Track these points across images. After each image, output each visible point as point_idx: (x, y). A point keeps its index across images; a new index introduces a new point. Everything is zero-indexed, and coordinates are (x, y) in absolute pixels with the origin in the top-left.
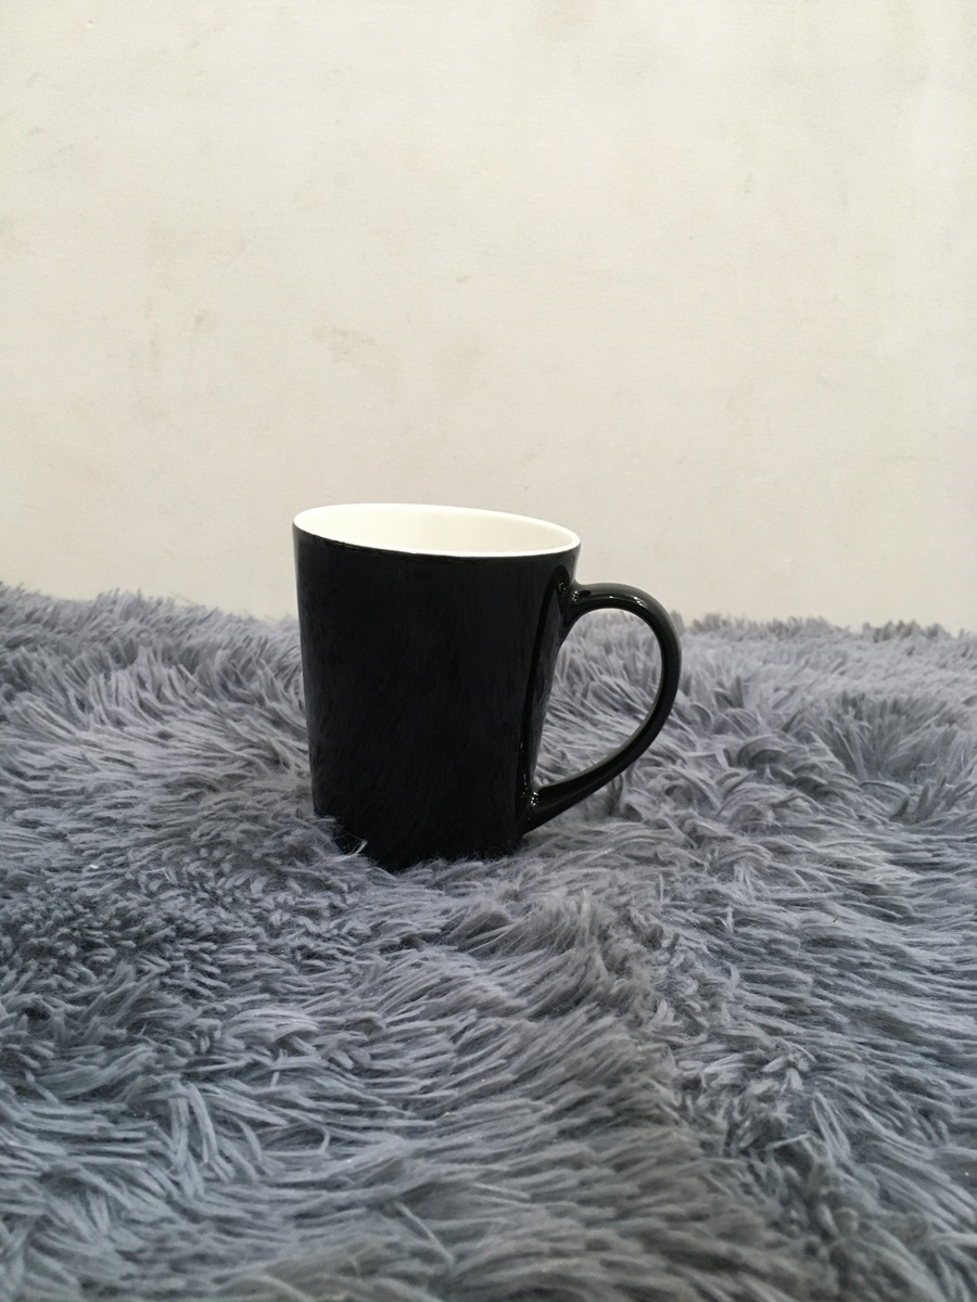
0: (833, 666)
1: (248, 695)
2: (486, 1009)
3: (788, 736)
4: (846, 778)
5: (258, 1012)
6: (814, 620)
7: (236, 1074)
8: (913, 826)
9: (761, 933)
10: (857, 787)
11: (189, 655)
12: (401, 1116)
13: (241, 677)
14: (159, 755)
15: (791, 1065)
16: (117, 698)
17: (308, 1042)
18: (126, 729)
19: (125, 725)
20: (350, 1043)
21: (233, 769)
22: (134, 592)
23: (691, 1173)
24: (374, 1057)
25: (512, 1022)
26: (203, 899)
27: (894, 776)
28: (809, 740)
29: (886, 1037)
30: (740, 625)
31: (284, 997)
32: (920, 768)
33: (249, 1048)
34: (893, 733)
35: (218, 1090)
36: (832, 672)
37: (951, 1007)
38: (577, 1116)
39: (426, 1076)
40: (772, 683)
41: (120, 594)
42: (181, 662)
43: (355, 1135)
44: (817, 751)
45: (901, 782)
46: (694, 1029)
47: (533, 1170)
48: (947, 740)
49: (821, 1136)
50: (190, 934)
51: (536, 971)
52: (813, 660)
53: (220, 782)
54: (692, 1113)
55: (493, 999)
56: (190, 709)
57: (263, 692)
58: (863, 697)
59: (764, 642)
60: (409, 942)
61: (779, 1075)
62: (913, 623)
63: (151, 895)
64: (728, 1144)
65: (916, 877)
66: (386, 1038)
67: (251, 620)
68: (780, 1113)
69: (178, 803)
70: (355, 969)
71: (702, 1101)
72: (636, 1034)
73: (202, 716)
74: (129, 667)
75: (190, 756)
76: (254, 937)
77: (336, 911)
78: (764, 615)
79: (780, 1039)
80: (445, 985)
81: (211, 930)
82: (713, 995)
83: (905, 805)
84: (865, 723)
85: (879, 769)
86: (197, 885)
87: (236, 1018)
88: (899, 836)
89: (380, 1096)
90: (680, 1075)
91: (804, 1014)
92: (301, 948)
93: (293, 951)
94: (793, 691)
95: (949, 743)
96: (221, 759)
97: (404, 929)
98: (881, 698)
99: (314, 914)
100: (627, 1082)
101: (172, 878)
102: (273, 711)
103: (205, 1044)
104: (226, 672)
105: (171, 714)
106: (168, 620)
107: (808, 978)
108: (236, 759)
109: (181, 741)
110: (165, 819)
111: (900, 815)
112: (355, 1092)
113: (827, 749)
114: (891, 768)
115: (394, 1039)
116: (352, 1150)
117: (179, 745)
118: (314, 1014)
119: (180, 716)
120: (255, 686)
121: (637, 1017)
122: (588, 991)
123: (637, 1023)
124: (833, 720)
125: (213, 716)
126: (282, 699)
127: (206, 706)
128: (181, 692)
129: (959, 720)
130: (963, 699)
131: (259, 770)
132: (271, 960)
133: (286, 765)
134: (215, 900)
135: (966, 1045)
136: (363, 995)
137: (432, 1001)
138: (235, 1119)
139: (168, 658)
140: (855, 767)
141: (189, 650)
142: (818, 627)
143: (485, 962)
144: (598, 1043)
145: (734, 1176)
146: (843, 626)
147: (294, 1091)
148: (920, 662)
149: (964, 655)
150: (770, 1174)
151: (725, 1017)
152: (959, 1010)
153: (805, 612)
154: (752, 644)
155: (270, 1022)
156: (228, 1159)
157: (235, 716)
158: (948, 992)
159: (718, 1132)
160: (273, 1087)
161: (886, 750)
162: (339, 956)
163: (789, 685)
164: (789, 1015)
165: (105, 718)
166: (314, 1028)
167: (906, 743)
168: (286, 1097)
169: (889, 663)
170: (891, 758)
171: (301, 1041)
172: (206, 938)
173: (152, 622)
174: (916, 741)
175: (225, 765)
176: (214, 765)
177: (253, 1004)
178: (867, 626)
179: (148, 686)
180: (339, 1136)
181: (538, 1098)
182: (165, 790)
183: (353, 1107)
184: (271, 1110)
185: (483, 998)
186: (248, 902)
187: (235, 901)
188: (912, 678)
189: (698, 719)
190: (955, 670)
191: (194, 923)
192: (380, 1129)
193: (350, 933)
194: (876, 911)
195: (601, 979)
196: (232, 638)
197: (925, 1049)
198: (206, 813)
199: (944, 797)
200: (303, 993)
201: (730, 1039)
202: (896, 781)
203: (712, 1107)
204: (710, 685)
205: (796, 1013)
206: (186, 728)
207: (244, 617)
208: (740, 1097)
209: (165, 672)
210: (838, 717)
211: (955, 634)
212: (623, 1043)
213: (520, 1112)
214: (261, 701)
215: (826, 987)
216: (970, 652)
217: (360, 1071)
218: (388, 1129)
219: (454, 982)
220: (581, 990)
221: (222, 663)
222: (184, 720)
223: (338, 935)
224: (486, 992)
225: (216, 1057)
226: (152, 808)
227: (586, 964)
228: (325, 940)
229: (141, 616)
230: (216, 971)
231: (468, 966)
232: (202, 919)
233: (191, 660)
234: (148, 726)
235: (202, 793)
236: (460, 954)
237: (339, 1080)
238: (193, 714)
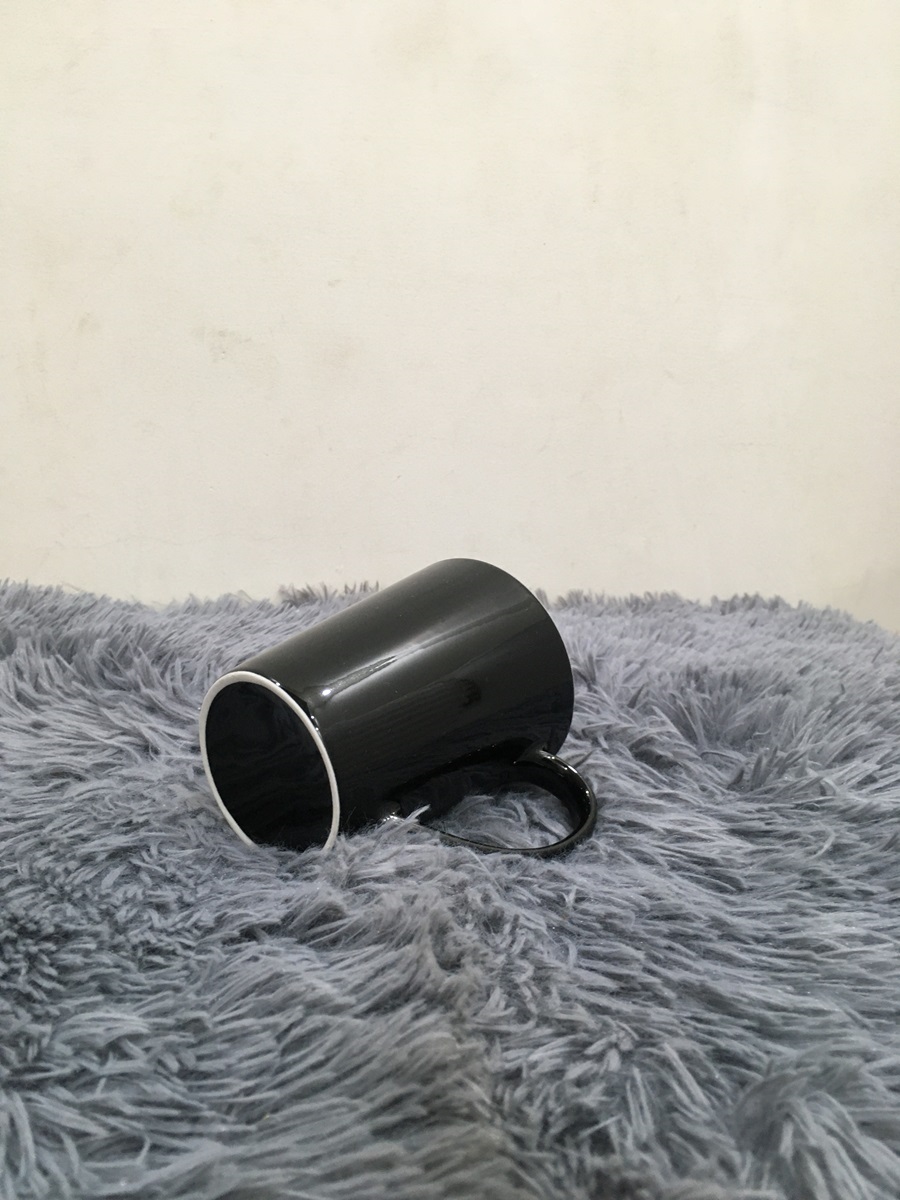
0: (683, 638)
1: (124, 682)
2: (313, 1006)
3: (633, 711)
4: (686, 746)
5: (89, 1015)
6: (667, 595)
7: (63, 1081)
8: (748, 795)
9: (598, 909)
10: (696, 757)
11: (67, 645)
12: (224, 1122)
13: (118, 665)
14: (28, 745)
15: (615, 1045)
17: (137, 1045)
18: (1, 719)
19: (1, 716)
20: (179, 1045)
21: (101, 758)
22: (22, 582)
24: (200, 1058)
25: (338, 1019)
26: (52, 895)
27: (731, 744)
28: (653, 712)
29: (711, 1011)
30: (600, 601)
31: (122, 997)
32: (756, 737)
33: (77, 1053)
34: (730, 704)
35: (42, 1099)
36: (681, 646)
37: (772, 977)
38: (393, 1113)
39: (247, 1078)
40: (622, 658)
41: (10, 583)
42: (59, 652)
43: (176, 1143)
44: (658, 723)
45: (739, 750)
46: (523, 1016)
47: (346, 1173)
48: (780, 709)
50: (33, 935)
51: (368, 968)
52: (664, 633)
53: (87, 771)
54: (506, 1107)
55: (322, 997)
56: (65, 698)
57: (139, 679)
58: (705, 670)
59: (622, 617)
60: (249, 934)
61: (600, 1057)
62: (757, 596)
64: (542, 1135)
65: (750, 847)
66: (212, 1038)
67: (139, 606)
68: (592, 1098)
69: (43, 795)
70: (193, 964)
71: (521, 1092)
72: (457, 1030)
73: (78, 704)
74: (8, 658)
75: (60, 745)
76: (96, 935)
77: (184, 905)
78: (622, 588)
79: (607, 1018)
80: (274, 981)
81: (51, 930)
82: (548, 978)
83: (742, 772)
84: (707, 696)
85: (718, 739)
86: (48, 879)
87: (69, 1022)
88: (736, 806)
89: (202, 1101)
90: (501, 1067)
91: (635, 990)
92: (142, 943)
93: (135, 948)
94: (643, 664)
95: (782, 713)
96: (92, 747)
97: (246, 920)
98: (723, 669)
99: (162, 908)
100: (441, 1080)
101: (24, 874)
102: (149, 698)
103: (32, 1052)
104: (103, 661)
105: (47, 703)
106: (53, 610)
107: (640, 955)
108: (105, 747)
109: (54, 730)
110: (27, 811)
111: (736, 784)
112: (178, 1097)
113: (668, 721)
114: (729, 738)
115: (219, 1039)
116: (171, 1158)
117: (50, 734)
118: (148, 1015)
119: (56, 706)
120: (130, 674)
121: (460, 1014)
123: (460, 1020)
124: (676, 693)
125: (88, 704)
126: (158, 685)
127: (82, 695)
128: (59, 681)
129: (793, 689)
130: (797, 669)
131: (129, 756)
132: (106, 958)
133: (156, 752)
134: (63, 896)
135: (783, 1018)
136: (198, 993)
137: (260, 998)
138: (57, 1130)
139: (47, 649)
140: (695, 737)
141: (68, 640)
142: (671, 601)
143: (325, 954)
144: (418, 1041)
145: (546, 1171)
146: (694, 601)
147: (118, 1098)
148: (762, 633)
149: (801, 626)
150: (581, 1162)
151: (554, 1002)
152: (780, 980)
153: (659, 586)
154: (610, 620)
155: (98, 1026)
156: (45, 1172)
157: (110, 703)
158: (770, 963)
159: (532, 1127)
160: (98, 1094)
161: (724, 722)
162: (180, 950)
163: (640, 659)
164: (616, 994)
166: (145, 1031)
167: (743, 713)
168: (111, 1104)
169: (733, 635)
170: (730, 728)
171: (131, 1045)
172: (48, 938)
173: (37, 612)
174: (751, 712)
175: (94, 753)
176: (82, 754)
177: (86, 1007)
178: (715, 599)
179: (26, 676)
180: (159, 1143)
181: (356, 1096)
182: (30, 781)
183: (174, 1112)
184: (94, 1119)
185: (310, 997)
186: (96, 898)
187: (85, 896)
188: (753, 649)
190: (792, 641)
191: (36, 923)
192: (201, 1135)
193: (195, 926)
194: (714, 884)
196: (112, 627)
197: (746, 1022)
198: (67, 804)
199: (776, 765)
200: (140, 992)
201: (558, 1022)
202: (734, 750)
203: (530, 1098)
205: (628, 989)
206: (61, 718)
207: (131, 602)
208: (558, 1083)
209: (42, 662)
210: (682, 690)
211: (794, 605)
212: (443, 1041)
213: (338, 1110)
214: (137, 688)
215: (656, 960)
216: (806, 623)
217: (185, 1074)
218: (209, 1136)
219: (283, 979)
220: (411, 988)
221: (100, 652)
222: (58, 709)
223: (184, 929)
224: (314, 989)
225: (42, 1064)
226: (14, 801)
227: (418, 961)
228: (170, 934)
229: (26, 606)
230: (53, 972)
231: (307, 959)
232: (46, 917)
233: (69, 650)
234: (23, 716)
235: (68, 783)
236: (300, 946)
237: (164, 1084)
238: (68, 703)
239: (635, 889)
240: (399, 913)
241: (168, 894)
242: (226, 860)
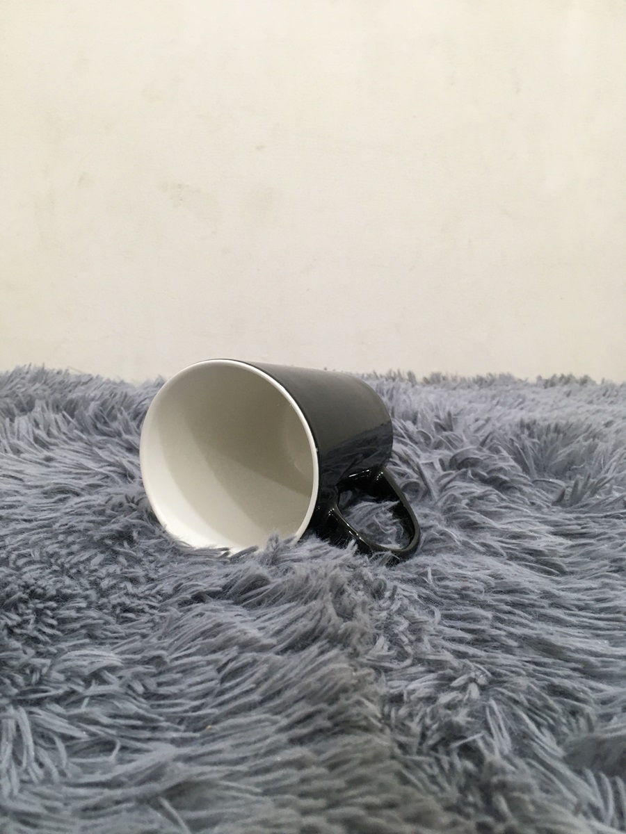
0: (516, 403)
1: (111, 432)
2: (245, 646)
3: (484, 449)
4: (522, 477)
5: (78, 653)
6: (504, 375)
7: (58, 700)
8: (569, 509)
9: (458, 584)
10: (530, 483)
11: (71, 404)
12: (177, 730)
13: (107, 419)
14: (42, 472)
15: (473, 680)
16: (18, 435)
17: (112, 674)
18: (22, 455)
19: (22, 453)
20: (145, 674)
21: (92, 481)
22: (39, 365)
23: (387, 770)
24: (159, 684)
25: (264, 656)
26: (55, 571)
27: (555, 475)
28: (498, 451)
29: (544, 656)
30: (454, 380)
31: (103, 641)
32: (573, 470)
33: (68, 680)
34: (554, 445)
35: (42, 712)
36: (515, 408)
37: (592, 634)
38: (304, 727)
39: (196, 698)
40: (473, 416)
41: (32, 368)
42: (65, 410)
43: (139, 745)
44: (503, 459)
45: (560, 479)
46: (402, 656)
47: (267, 770)
48: (591, 449)
49: (491, 735)
50: (40, 597)
51: (285, 619)
52: (502, 400)
53: (83, 489)
54: (393, 721)
55: (251, 639)
56: (69, 441)
57: (121, 429)
58: (534, 423)
59: (470, 390)
60: (199, 598)
61: (463, 688)
62: (571, 375)
63: (18, 569)
64: (420, 744)
65: (569, 543)
66: (170, 670)
67: (122, 383)
68: (461, 717)
69: (52, 504)
70: (156, 618)
71: (403, 711)
72: (353, 663)
73: (78, 445)
74: (28, 414)
75: (65, 473)
76: (86, 597)
77: (151, 580)
78: (471, 372)
79: (467, 661)
80: (217, 628)
81: (54, 593)
82: (420, 629)
83: (563, 494)
84: (536, 440)
85: (545, 471)
86: (53, 560)
87: (64, 657)
88: (559, 515)
89: (161, 715)
90: (388, 692)
91: (487, 641)
92: (120, 604)
93: (114, 607)
94: (488, 420)
95: (593, 452)
96: (87, 474)
97: (195, 588)
98: (547, 423)
99: (134, 581)
100: (343, 701)
101: (36, 555)
102: (127, 441)
103: (35, 677)
104: (96, 416)
105: (55, 445)
106: (62, 383)
107: (489, 614)
108: (97, 474)
109: (60, 462)
110: (40, 515)
111: (559, 501)
112: (141, 712)
113: (510, 458)
114: (553, 470)
115: (175, 671)
116: (136, 756)
117: (57, 465)
118: (122, 653)
119: (62, 446)
120: (115, 425)
121: (355, 650)
122: (322, 632)
123: (355, 654)
124: (514, 439)
125: (85, 446)
126: (135, 433)
127: (81, 439)
128: (64, 429)
129: (600, 436)
130: (603, 422)
131: (113, 481)
132: (93, 613)
133: (133, 477)
134: (63, 571)
135: (602, 662)
136: (160, 638)
137: (207, 641)
138: (51, 734)
139: (57, 408)
140: (529, 470)
141: (71, 401)
142: (507, 379)
143: (252, 612)
144: (324, 670)
145: (424, 770)
146: (523, 378)
147: (98, 712)
148: (574, 400)
149: (604, 395)
150: (452, 765)
151: (426, 647)
152: (598, 636)
153: (497, 369)
154: (461, 391)
155: (85, 660)
156: (41, 765)
157: (100, 445)
158: (590, 623)
159: (413, 736)
160: (83, 709)
161: (550, 457)
162: (147, 609)
163: (485, 417)
164: (472, 643)
165: (8, 449)
166: (119, 664)
167: (563, 453)
168: (91, 716)
169: (554, 401)
170: (553, 463)
171: (110, 675)
172: (52, 599)
173: (50, 385)
174: (570, 451)
175: (88, 478)
176: (80, 479)
177: (75, 647)
178: (539, 378)
179: (41, 426)
180: (128, 745)
181: (277, 714)
182: (42, 496)
183: (139, 723)
184: (78, 727)
185: (243, 638)
186: (87, 572)
187: (79, 572)
188: (568, 410)
189: (422, 440)
190: (598, 404)
191: (43, 588)
192: (158, 739)
193: (158, 593)
194: (543, 569)
195: (332, 622)
196: (102, 394)
197: (573, 665)
198: (68, 510)
199: (589, 488)
200: (116, 638)
201: (429, 662)
202: (557, 479)
203: (411, 716)
204: (431, 417)
205: (480, 640)
206: (65, 454)
208: (432, 706)
209: (52, 416)
210: (518, 436)
211: (599, 382)
212: (341, 670)
213: (263, 724)
214: (119, 435)
215: (502, 621)
216: (608, 393)
217: (148, 695)
218: (165, 740)
219: (223, 627)
220: (317, 631)
221: (93, 411)
222: (64, 449)
223: (149, 595)
225: (43, 687)
226: (30, 508)
227: (321, 612)
228: (140, 598)
229: (43, 381)
230: (54, 622)
231: (240, 615)
232: (50, 584)
233: (71, 409)
234: (38, 453)
235: (69, 497)
236: (235, 607)
237: (132, 702)
238: (71, 445)
239: (484, 571)
240: (307, 578)
241: (138, 571)
242: (178, 550)
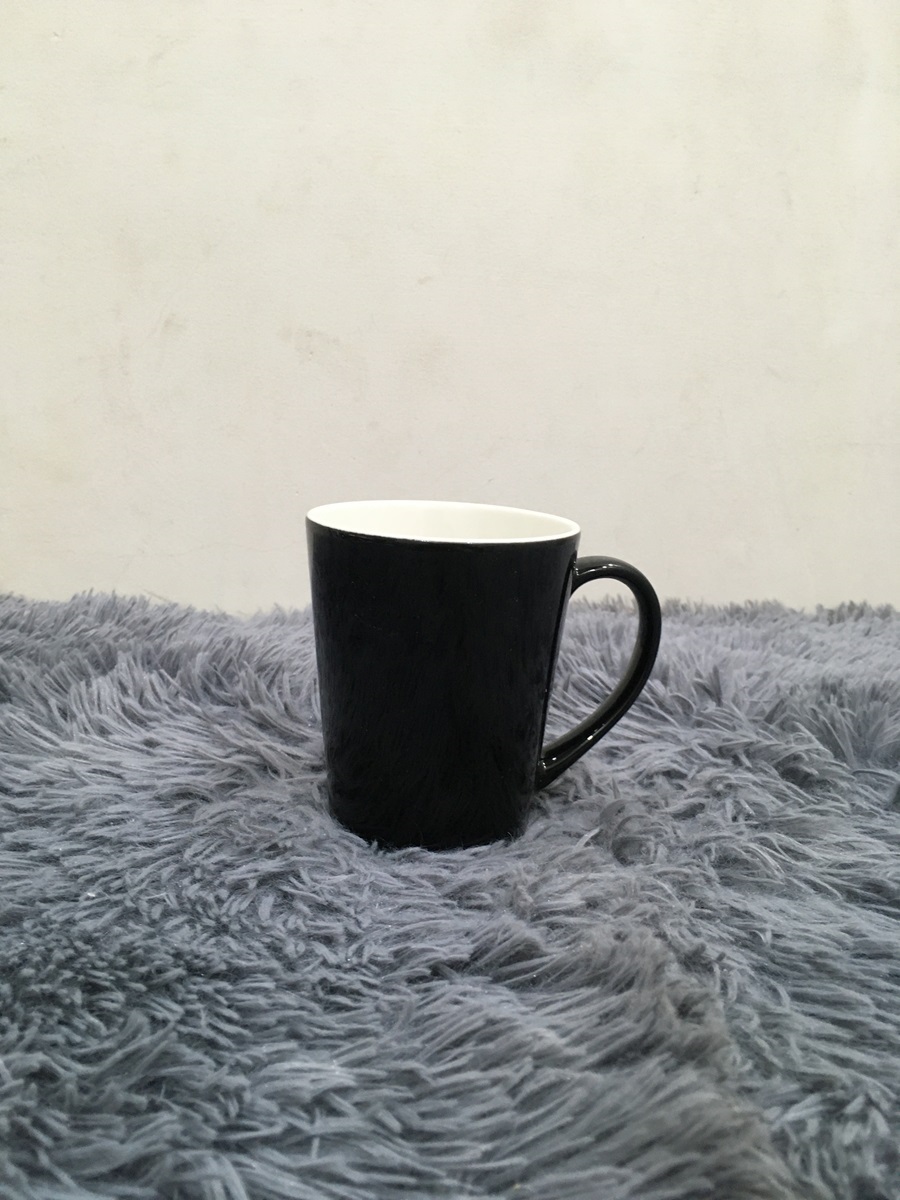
0: (798, 650)
1: (231, 698)
2: (543, 1058)
3: (772, 727)
4: (836, 765)
5: (287, 1065)
6: (769, 603)
7: (272, 1142)
9: (802, 947)
10: (850, 775)
11: (170, 658)
12: (471, 1193)
13: (222, 679)
14: (147, 765)
16: (99, 705)
17: (344, 1098)
18: (111, 737)
19: (110, 733)
20: (396, 1100)
21: (223, 778)
22: (109, 593)
24: (423, 1115)
25: (571, 1074)
26: (208, 927)
27: (884, 763)
28: (795, 729)
30: (699, 610)
31: (313, 1042)
33: (283, 1110)
34: (879, 719)
35: (254, 1164)
36: (798, 656)
38: (670, 1187)
39: (485, 1139)
40: (743, 671)
41: (94, 594)
42: (162, 666)
44: (800, 740)
45: (893, 769)
46: (766, 1069)
50: (202, 972)
51: (586, 1013)
52: (778, 644)
53: (211, 792)
55: (548, 1048)
56: (174, 715)
57: (247, 694)
58: (841, 682)
59: (727, 626)
60: (437, 972)
61: (862, 1118)
62: (865, 604)
63: (153, 923)
66: (432, 1093)
67: (224, 617)
69: (172, 817)
70: (385, 1007)
71: (794, 1159)
72: (724, 1091)
73: (188, 721)
74: (110, 673)
75: (179, 764)
76: (269, 972)
77: (352, 937)
78: (721, 596)
79: (856, 1073)
80: (491, 1030)
81: (223, 967)
84: (846, 710)
85: (868, 756)
86: (200, 909)
87: (264, 1073)
89: (438, 1166)
90: (770, 1132)
91: (868, 1038)
92: (323, 981)
93: (314, 986)
94: (765, 676)
96: (209, 766)
97: (430, 955)
99: (328, 940)
100: (724, 1149)
101: (173, 903)
102: (260, 715)
103: (233, 1108)
104: (207, 674)
105: (156, 720)
106: (145, 621)
107: (866, 997)
108: (224, 767)
109: (168, 748)
110: (160, 835)
111: (895, 803)
112: (408, 1162)
113: (813, 738)
114: (881, 756)
115: (440, 1095)
117: (165, 752)
118: (348, 1064)
119: (166, 722)
120: (238, 688)
122: (659, 1040)
123: (721, 1077)
124: (815, 707)
125: (199, 721)
126: (266, 701)
127: (191, 711)
128: (164, 697)
131: (250, 777)
132: (289, 998)
133: (276, 772)
134: (222, 929)
136: (399, 1039)
137: (479, 1047)
139: (148, 662)
140: (844, 756)
141: (170, 653)
142: (774, 610)
143: (526, 995)
144: (684, 1103)
146: (797, 609)
148: (880, 643)
151: (795, 1053)
153: (762, 594)
154: (716, 630)
155: (301, 1078)
157: (220, 720)
160: (313, 1159)
161: (874, 738)
162: (363, 989)
163: (761, 671)
164: (853, 1044)
165: (88, 727)
166: (352, 1083)
167: (893, 731)
168: (331, 1169)
169: (851, 645)
170: (879, 745)
171: (338, 1098)
172: (217, 976)
173: (128, 624)
175: (214, 773)
176: (203, 773)
177: (282, 1056)
178: (820, 608)
179: (130, 692)
181: (621, 1165)
182: (157, 803)
183: (411, 1181)
184: (316, 1187)
185: (537, 1047)
186: (257, 930)
187: (243, 928)
188: (877, 660)
189: (680, 710)
191: (203, 958)
193: (371, 961)
195: (673, 1028)
196: (212, 640)
198: (200, 829)
200: (333, 1038)
201: (800, 1077)
202: (887, 768)
203: (805, 1166)
204: (688, 676)
205: (862, 1039)
206: (172, 735)
207: (216, 613)
208: (829, 1150)
209: (149, 678)
210: (820, 704)
212: (713, 1103)
213: (606, 1183)
214: (245, 704)
215: (881, 1005)
217: (409, 1133)
219: (501, 1025)
220: (650, 1039)
221: (202, 666)
222: (169, 726)
223: (360, 965)
224: (541, 1038)
225: (246, 1122)
226: (146, 823)
227: (655, 1008)
228: (346, 971)
229: (117, 618)
230: (235, 1015)
231: (508, 1001)
232: (215, 954)
233: (171, 664)
234: (133, 734)
235: (195, 804)
236: (494, 986)
237: (387, 1146)
238: (177, 720)
239: (832, 925)
241: (335, 926)
242: (379, 887)
